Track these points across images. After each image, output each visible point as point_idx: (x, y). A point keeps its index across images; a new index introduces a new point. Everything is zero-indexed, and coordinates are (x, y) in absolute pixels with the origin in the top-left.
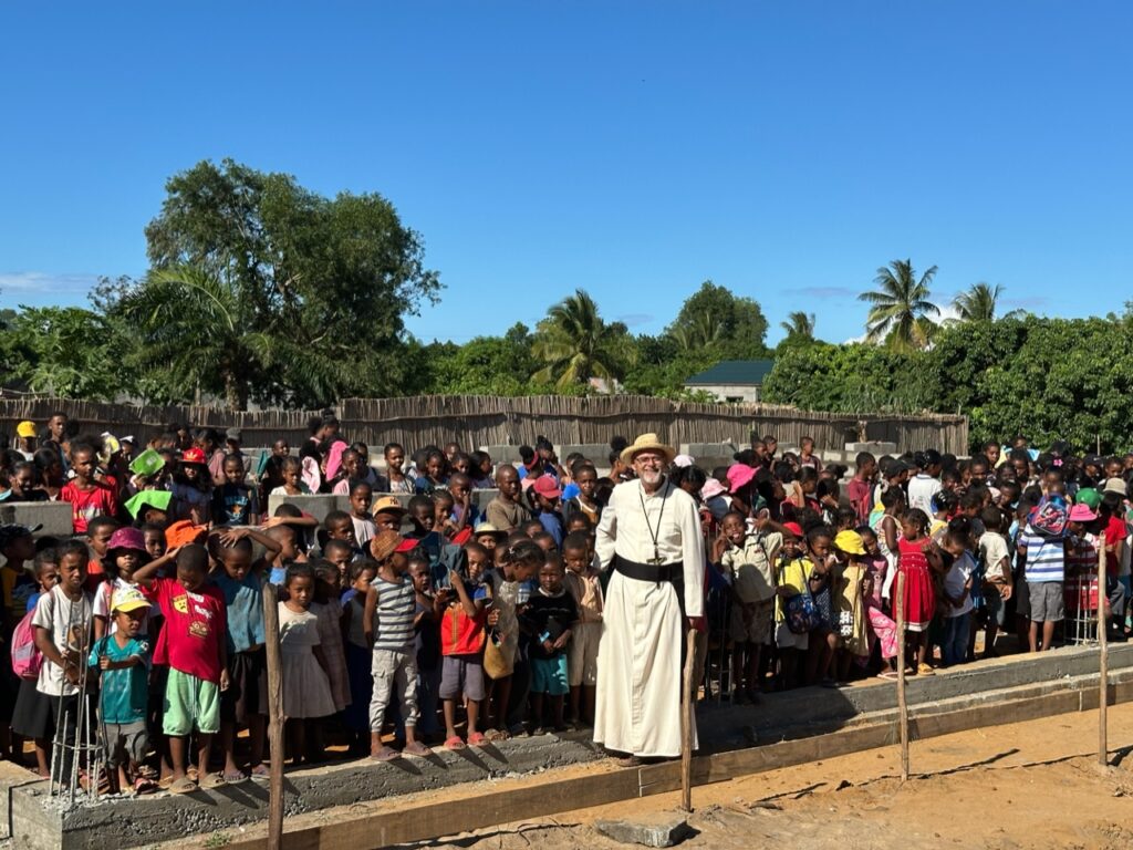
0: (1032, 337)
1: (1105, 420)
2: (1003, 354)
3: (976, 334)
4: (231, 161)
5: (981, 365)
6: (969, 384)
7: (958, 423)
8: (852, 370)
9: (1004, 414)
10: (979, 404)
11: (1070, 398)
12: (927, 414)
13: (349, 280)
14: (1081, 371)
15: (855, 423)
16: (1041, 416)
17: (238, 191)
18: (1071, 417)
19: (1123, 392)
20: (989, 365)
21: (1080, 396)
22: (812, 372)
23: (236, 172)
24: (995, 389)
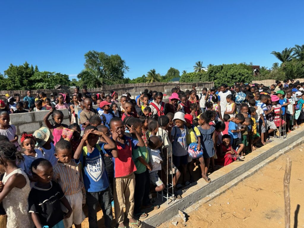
0: (224, 68)
1: (237, 80)
2: (219, 71)
3: (215, 68)
4: (94, 51)
5: (216, 73)
6: (214, 76)
7: (212, 83)
8: (194, 76)
9: (220, 81)
10: (216, 80)
11: (231, 77)
12: (207, 82)
13: (114, 68)
14: (233, 72)
15: (196, 84)
16: (226, 81)
17: (95, 56)
18: (231, 80)
19: (240, 75)
20: (217, 73)
21: (233, 77)
22: (187, 77)
23: (95, 53)
24: (218, 77)
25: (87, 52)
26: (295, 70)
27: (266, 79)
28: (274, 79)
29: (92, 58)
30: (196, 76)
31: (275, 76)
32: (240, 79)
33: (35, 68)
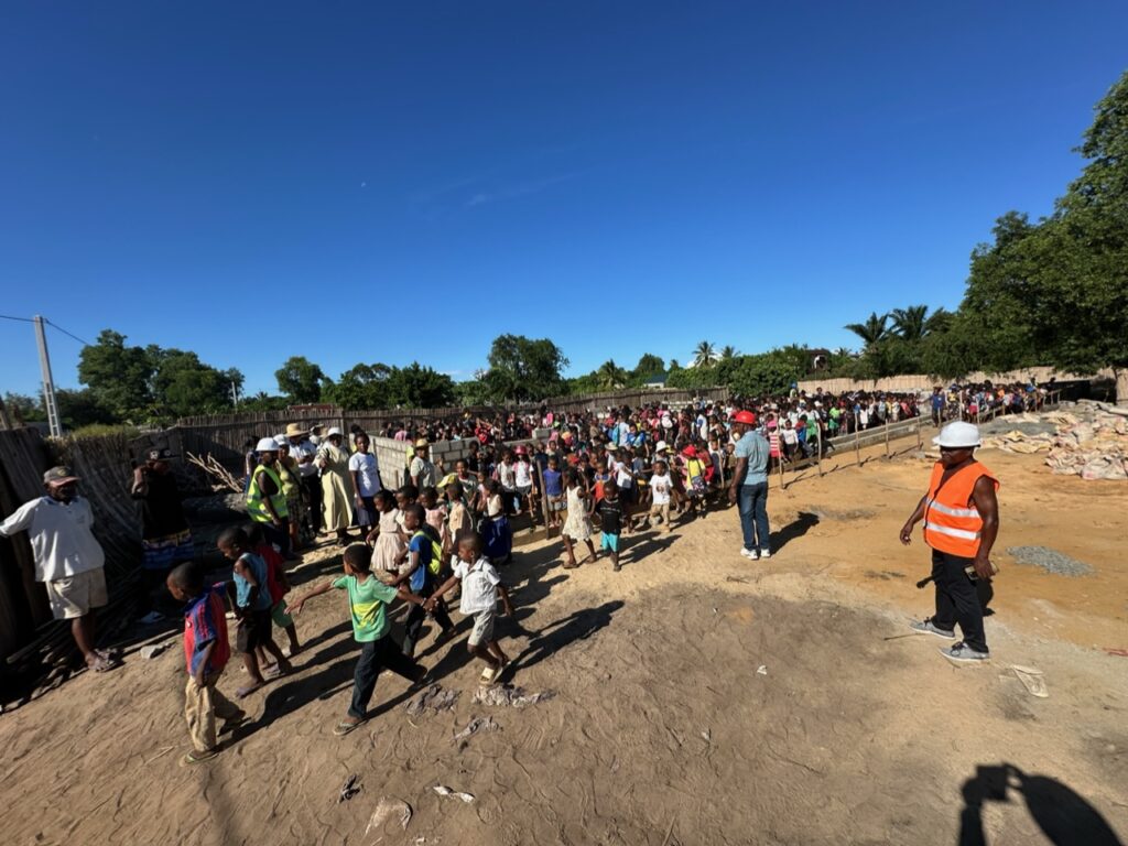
0: (745, 361)
2: (737, 367)
4: (509, 334)
5: (730, 371)
6: (727, 377)
7: (725, 389)
8: (692, 375)
9: (738, 385)
11: (758, 378)
12: (716, 387)
13: (543, 364)
14: (761, 370)
17: (511, 342)
19: (774, 375)
20: (733, 371)
21: (760, 376)
22: (680, 377)
23: (510, 337)
24: (735, 377)
25: (496, 336)
26: (890, 358)
27: (834, 377)
28: (850, 377)
29: (504, 347)
30: (697, 375)
31: (852, 371)
32: (774, 381)
33: (428, 370)
